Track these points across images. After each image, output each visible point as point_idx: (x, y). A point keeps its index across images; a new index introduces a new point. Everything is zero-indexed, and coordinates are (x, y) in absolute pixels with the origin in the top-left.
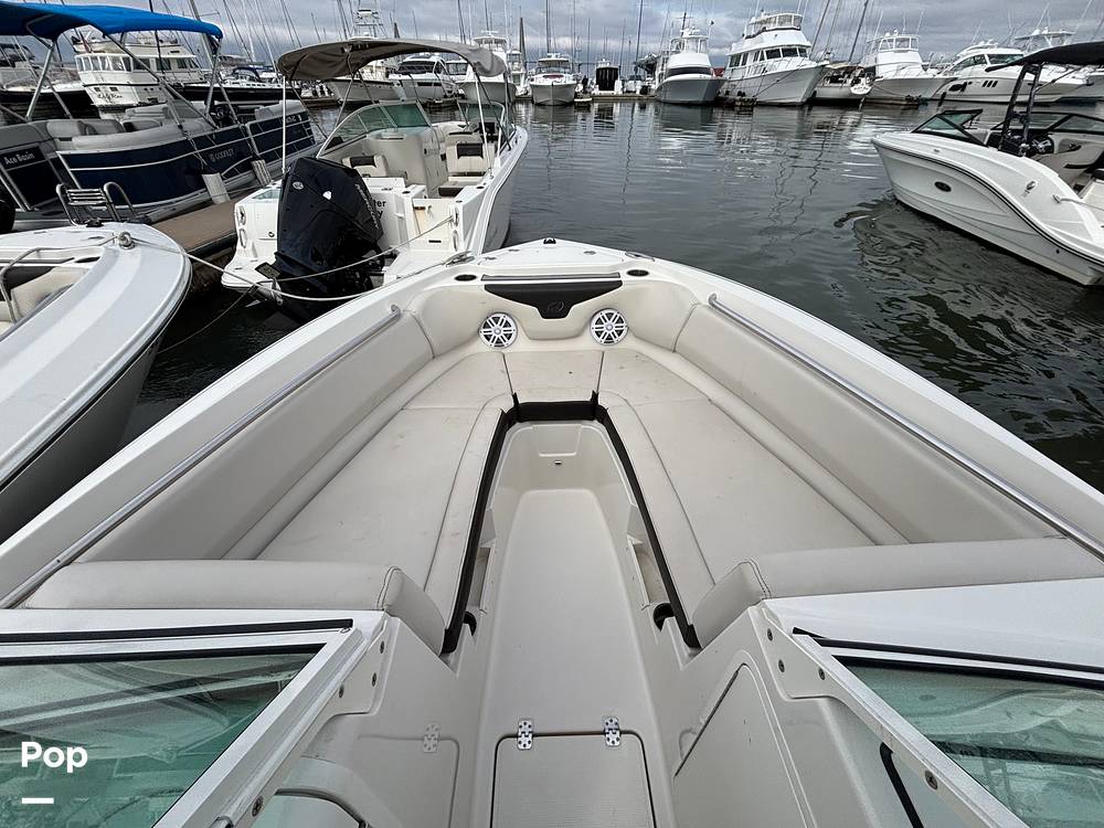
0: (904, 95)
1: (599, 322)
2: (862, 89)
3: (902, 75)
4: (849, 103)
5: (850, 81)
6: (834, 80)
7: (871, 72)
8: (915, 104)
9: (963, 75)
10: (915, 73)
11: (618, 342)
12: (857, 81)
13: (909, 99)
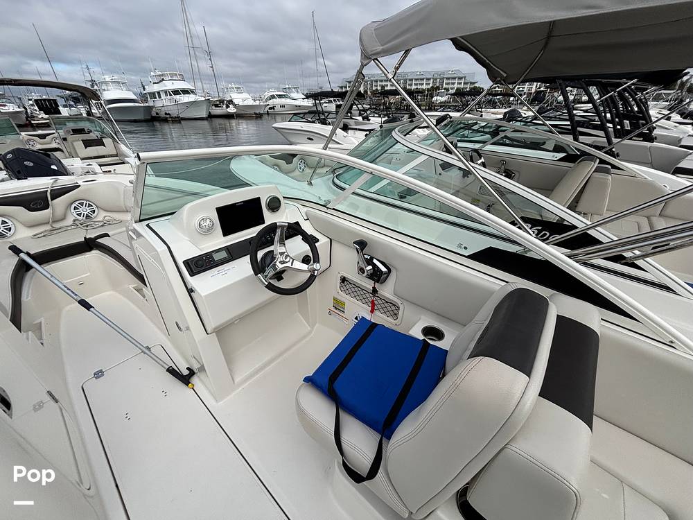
0: (252, 112)
1: (75, 208)
2: (232, 110)
3: (246, 103)
4: (229, 116)
5: (225, 106)
6: (217, 106)
7: (231, 102)
8: (259, 116)
9: (271, 102)
10: (251, 102)
11: (95, 217)
12: (228, 107)
13: (255, 114)
